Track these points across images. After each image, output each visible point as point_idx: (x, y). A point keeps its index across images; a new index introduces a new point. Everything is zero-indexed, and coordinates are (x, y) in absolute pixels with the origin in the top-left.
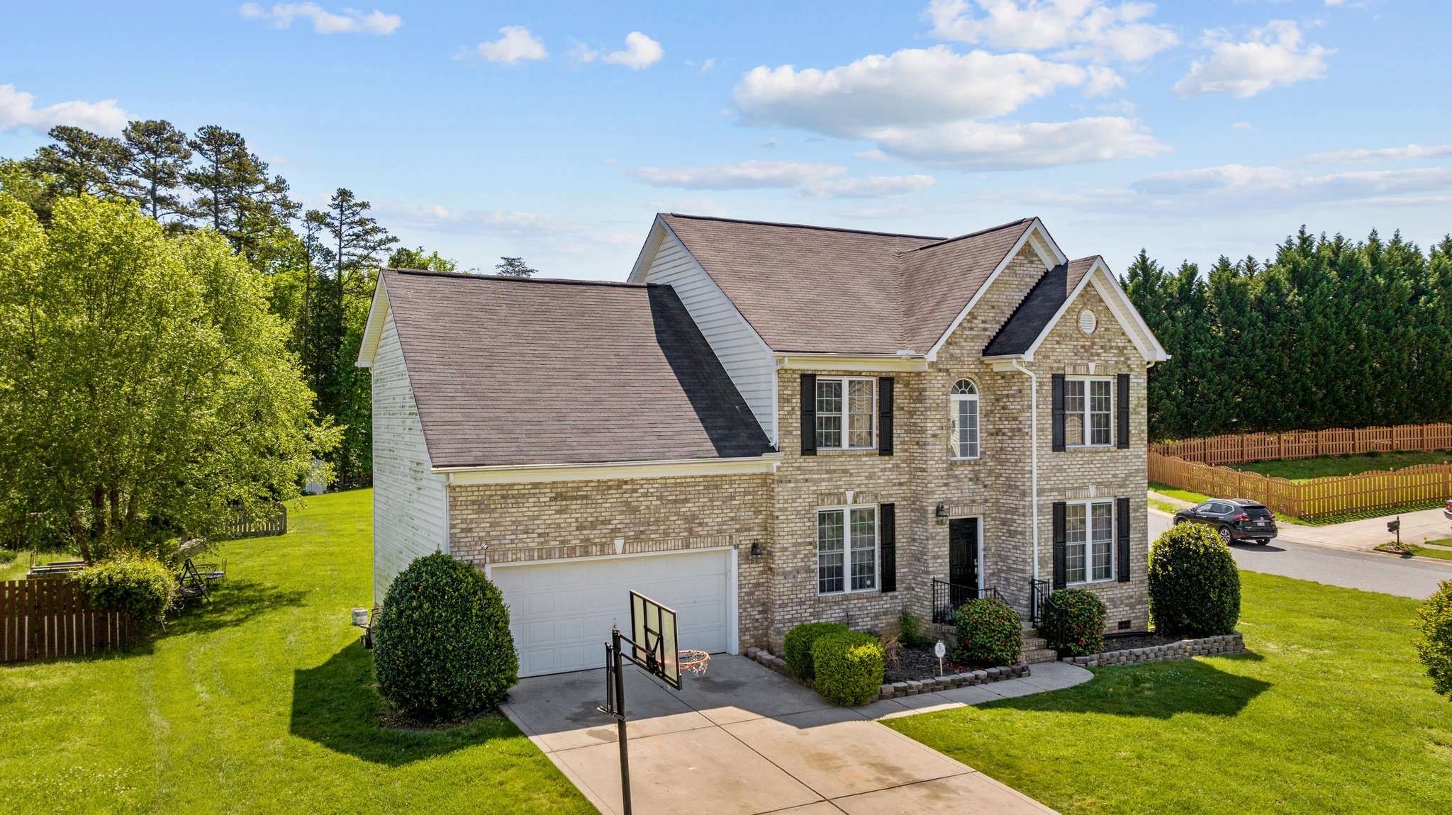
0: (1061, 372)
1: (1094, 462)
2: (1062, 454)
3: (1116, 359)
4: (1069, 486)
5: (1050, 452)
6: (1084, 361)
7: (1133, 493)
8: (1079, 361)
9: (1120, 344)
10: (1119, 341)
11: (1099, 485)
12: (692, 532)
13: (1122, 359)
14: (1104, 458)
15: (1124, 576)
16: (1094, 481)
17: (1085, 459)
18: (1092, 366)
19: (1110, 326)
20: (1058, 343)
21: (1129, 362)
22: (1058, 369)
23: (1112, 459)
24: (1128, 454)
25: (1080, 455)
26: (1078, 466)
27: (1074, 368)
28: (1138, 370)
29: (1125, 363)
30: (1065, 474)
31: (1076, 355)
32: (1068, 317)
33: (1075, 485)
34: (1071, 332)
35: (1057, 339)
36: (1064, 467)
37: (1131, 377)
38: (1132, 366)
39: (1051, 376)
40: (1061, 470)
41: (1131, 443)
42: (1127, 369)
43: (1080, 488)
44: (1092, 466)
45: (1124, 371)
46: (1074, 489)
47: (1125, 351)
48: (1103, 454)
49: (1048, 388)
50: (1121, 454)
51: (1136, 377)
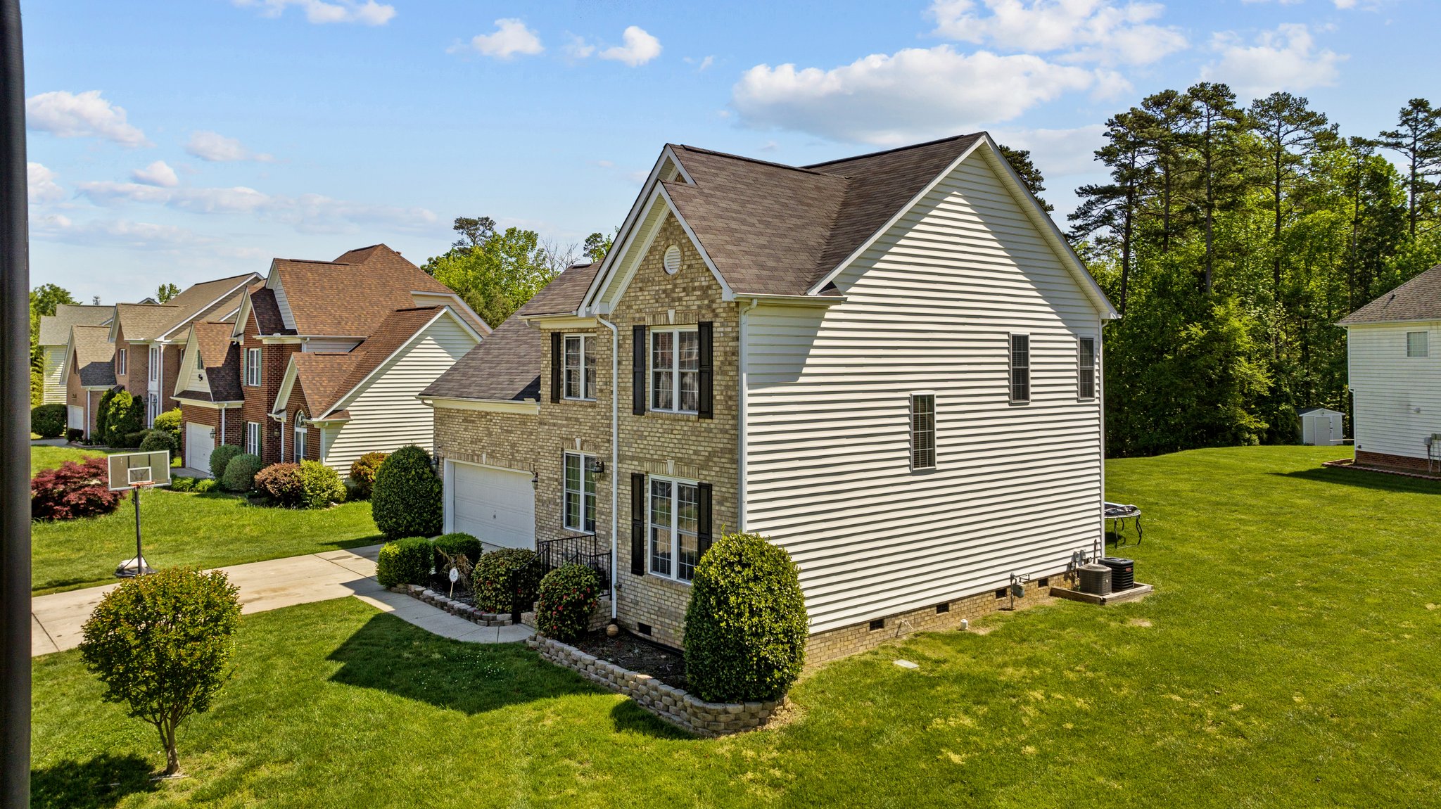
0: (642, 323)
1: (675, 432)
2: (642, 419)
3: (698, 303)
4: (648, 456)
5: (631, 415)
6: (665, 309)
7: (717, 479)
8: (660, 309)
9: (704, 284)
10: (703, 279)
11: (678, 460)
13: (706, 302)
14: (685, 428)
16: (673, 455)
17: (665, 427)
18: (671, 313)
19: (693, 262)
20: (641, 289)
21: (714, 306)
22: (640, 319)
23: (694, 431)
24: (712, 426)
25: (660, 421)
26: (658, 435)
27: (654, 317)
28: (724, 315)
29: (709, 306)
30: (645, 442)
31: (657, 302)
32: (651, 258)
33: (655, 457)
34: (653, 275)
35: (640, 285)
36: (645, 434)
37: (715, 325)
38: (718, 311)
39: (631, 328)
40: (642, 437)
41: (715, 412)
42: (711, 315)
43: (658, 461)
44: (673, 436)
45: (708, 317)
46: (653, 461)
47: (710, 292)
48: (683, 423)
49: (631, 342)
50: (704, 425)
51: (722, 325)
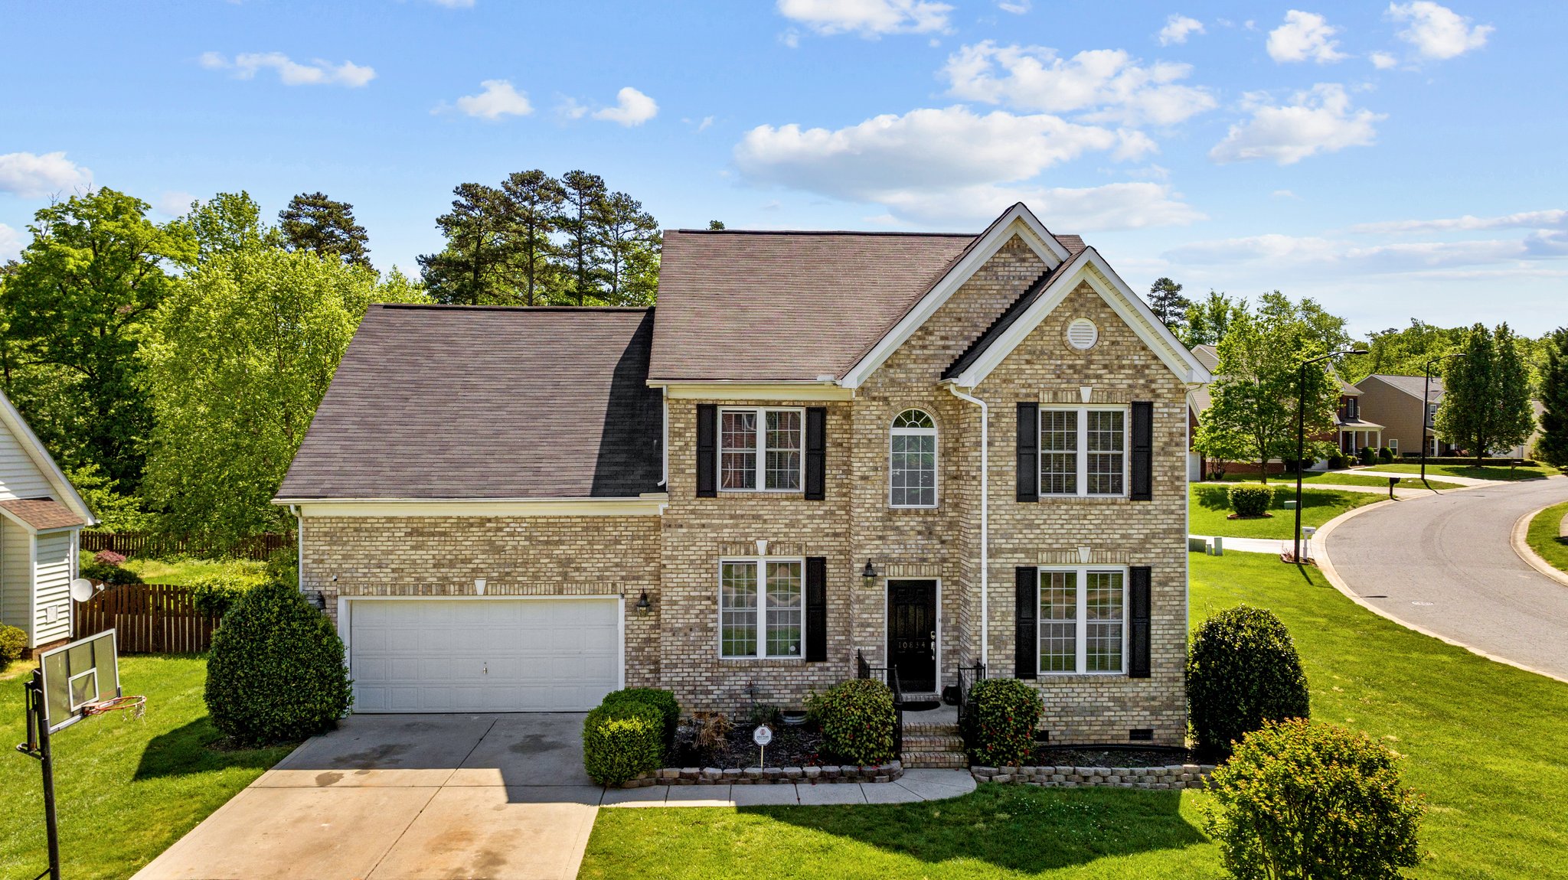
0: (1032, 400)
1: (1089, 517)
2: (1032, 505)
3: (1130, 382)
4: (1044, 546)
5: (1013, 501)
6: (1073, 385)
7: (1158, 560)
8: (1063, 386)
9: (1137, 362)
10: (1136, 357)
11: (1094, 547)
12: (566, 577)
13: (1142, 381)
14: (1107, 512)
15: (1141, 668)
16: (1088, 541)
17: (1071, 512)
18: (1086, 393)
19: (1120, 339)
20: (1028, 362)
21: (1153, 386)
22: (1028, 395)
23: (1120, 514)
24: (1150, 508)
25: (1064, 507)
26: (1061, 522)
27: (1055, 394)
28: (1170, 396)
29: (1145, 386)
30: (1038, 531)
31: (1059, 377)
32: (1048, 328)
33: (1055, 546)
34: (1052, 348)
35: (1028, 357)
36: (1036, 522)
37: (1155, 405)
38: (1159, 391)
39: (1015, 404)
40: (1031, 526)
41: (1154, 493)
42: (1150, 395)
43: (1061, 550)
44: (1086, 522)
45: (1145, 397)
46: (1052, 550)
47: (1147, 372)
48: (1104, 507)
49: (1010, 420)
50: (1138, 507)
51: (1166, 405)
